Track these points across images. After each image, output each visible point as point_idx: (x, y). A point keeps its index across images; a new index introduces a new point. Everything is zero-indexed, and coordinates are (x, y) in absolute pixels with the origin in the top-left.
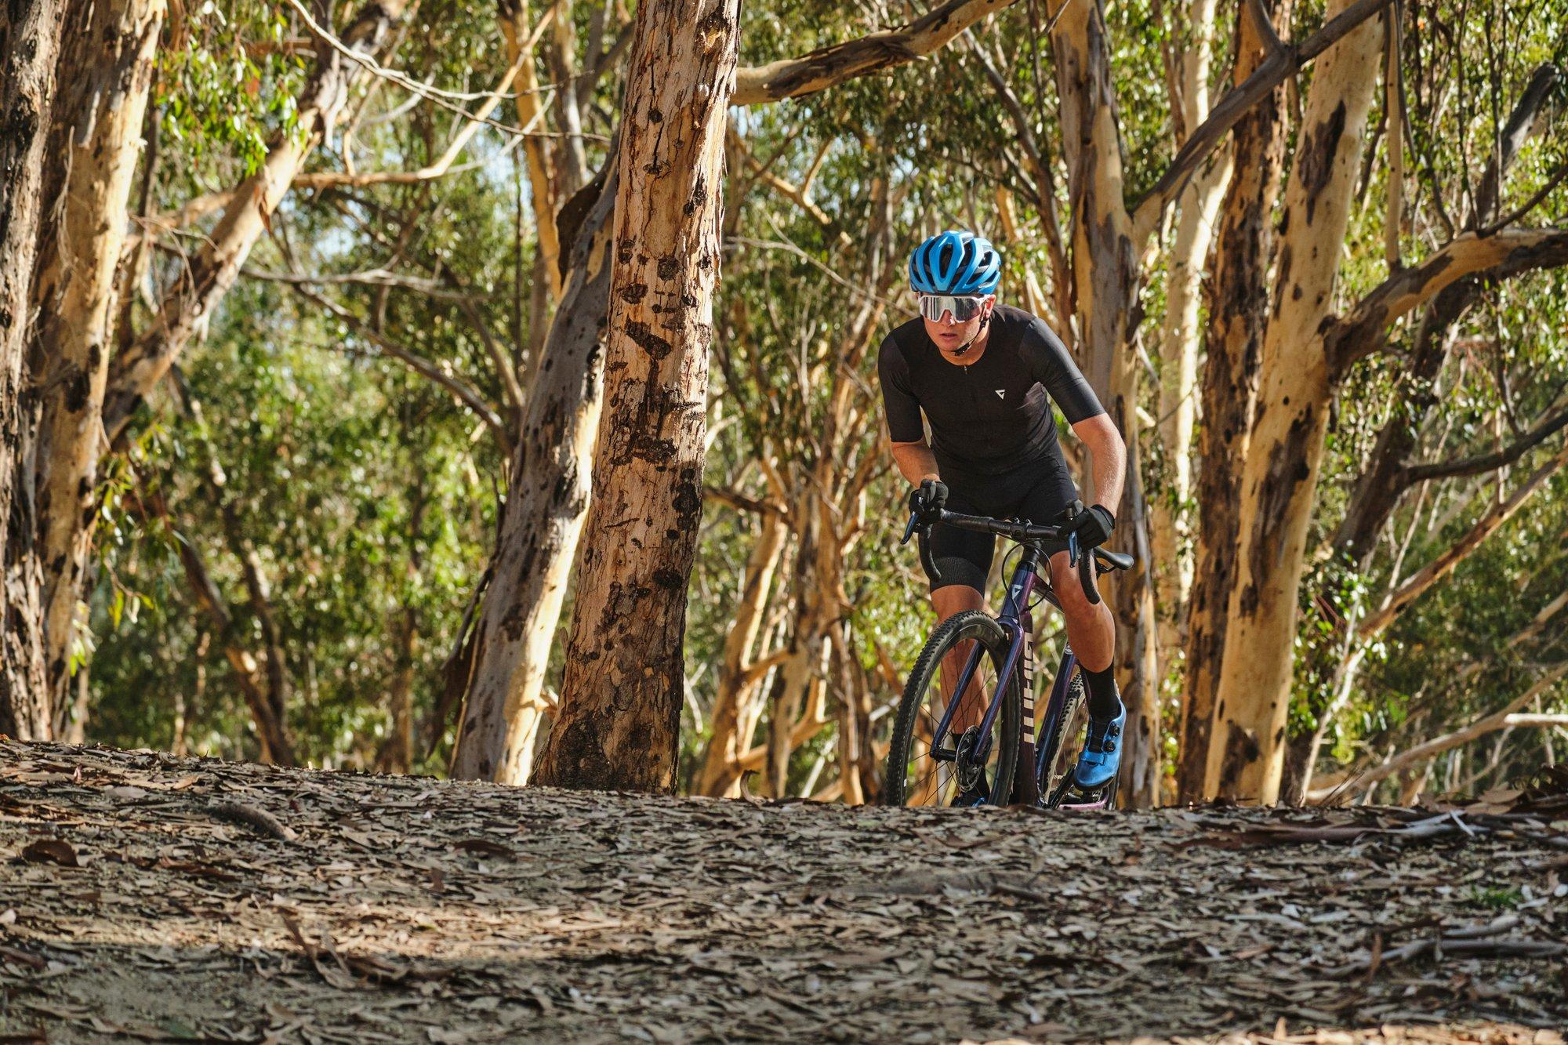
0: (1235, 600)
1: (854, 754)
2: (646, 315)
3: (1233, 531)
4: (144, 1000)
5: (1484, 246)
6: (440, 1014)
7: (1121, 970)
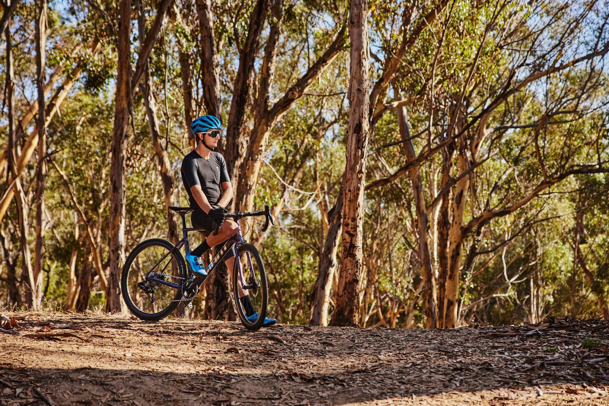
0: (448, 277)
1: (379, 304)
2: (350, 229)
3: (446, 264)
4: (254, 388)
5: (489, 213)
6: (321, 389)
7: (474, 371)
